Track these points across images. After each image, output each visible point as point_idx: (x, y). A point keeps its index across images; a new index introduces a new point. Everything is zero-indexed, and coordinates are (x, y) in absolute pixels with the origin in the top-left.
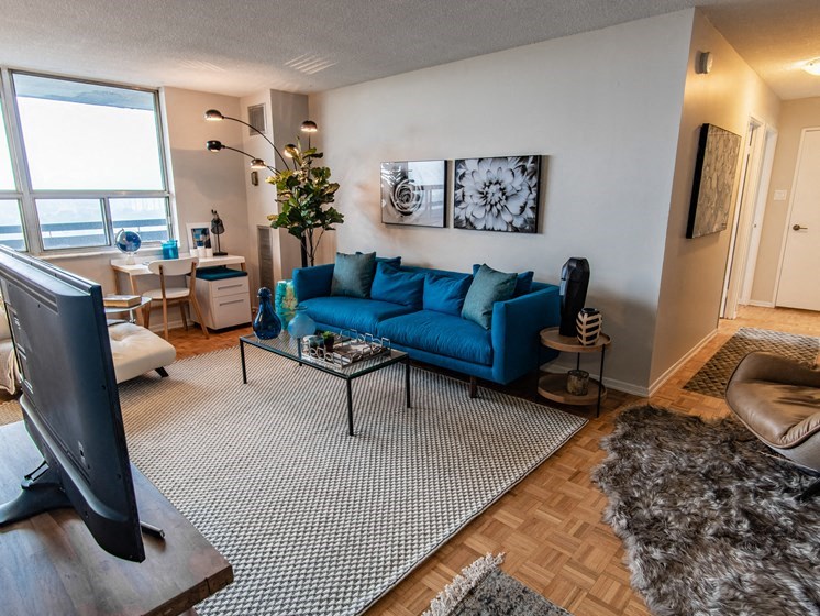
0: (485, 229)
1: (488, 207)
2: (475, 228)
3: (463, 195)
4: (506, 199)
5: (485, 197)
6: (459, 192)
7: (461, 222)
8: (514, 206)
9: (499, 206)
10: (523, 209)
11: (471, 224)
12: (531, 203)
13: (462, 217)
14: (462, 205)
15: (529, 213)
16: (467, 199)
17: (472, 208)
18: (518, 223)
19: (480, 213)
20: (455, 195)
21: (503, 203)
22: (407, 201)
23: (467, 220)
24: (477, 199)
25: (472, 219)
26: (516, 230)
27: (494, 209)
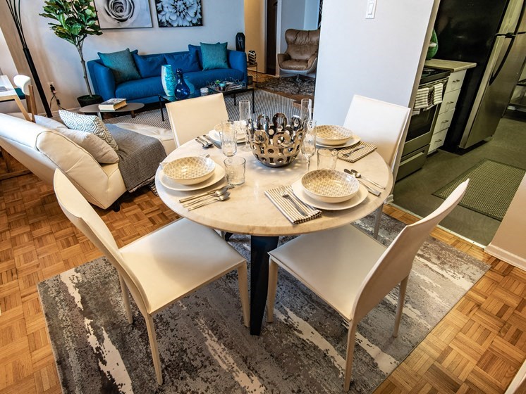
0: (178, 26)
1: (178, 14)
2: (172, 26)
3: (162, 7)
4: (187, 8)
5: (176, 8)
6: (159, 5)
7: (163, 23)
8: (191, 13)
9: (184, 13)
10: (196, 14)
11: (170, 24)
12: (199, 11)
13: (164, 20)
14: (163, 13)
15: (199, 16)
16: (165, 9)
17: (169, 14)
18: (195, 21)
19: (174, 18)
20: (157, 7)
21: (186, 11)
22: (121, 11)
23: (167, 22)
24: (171, 9)
25: (170, 21)
26: (194, 25)
27: (182, 14)
